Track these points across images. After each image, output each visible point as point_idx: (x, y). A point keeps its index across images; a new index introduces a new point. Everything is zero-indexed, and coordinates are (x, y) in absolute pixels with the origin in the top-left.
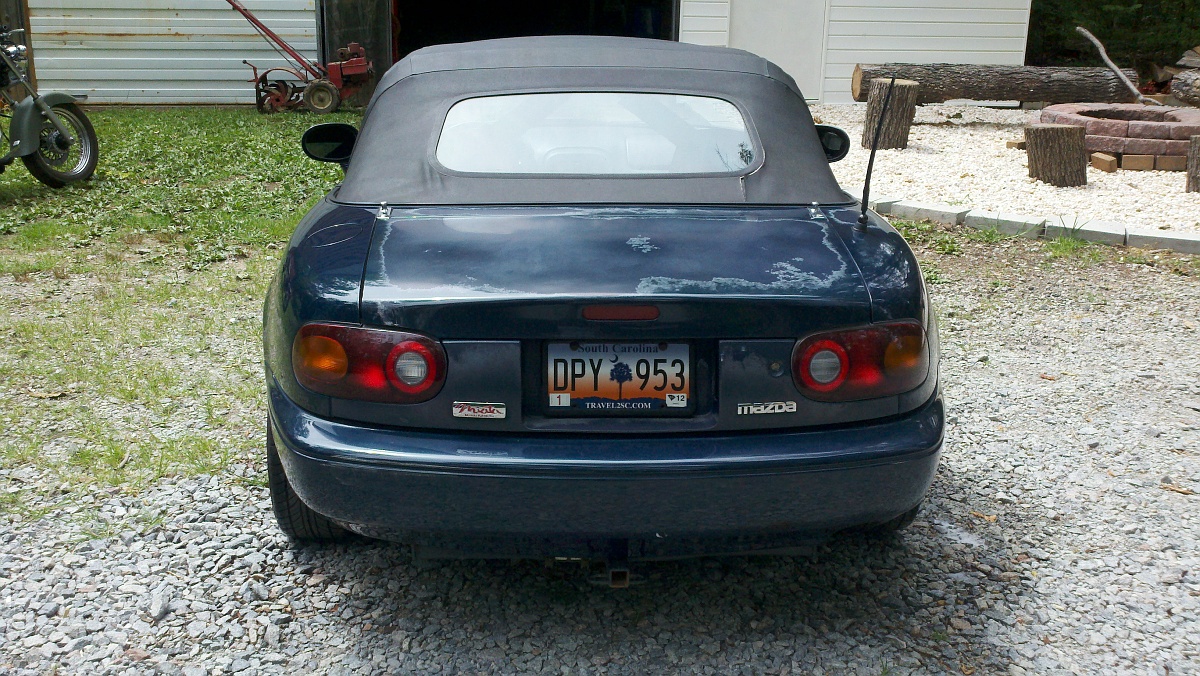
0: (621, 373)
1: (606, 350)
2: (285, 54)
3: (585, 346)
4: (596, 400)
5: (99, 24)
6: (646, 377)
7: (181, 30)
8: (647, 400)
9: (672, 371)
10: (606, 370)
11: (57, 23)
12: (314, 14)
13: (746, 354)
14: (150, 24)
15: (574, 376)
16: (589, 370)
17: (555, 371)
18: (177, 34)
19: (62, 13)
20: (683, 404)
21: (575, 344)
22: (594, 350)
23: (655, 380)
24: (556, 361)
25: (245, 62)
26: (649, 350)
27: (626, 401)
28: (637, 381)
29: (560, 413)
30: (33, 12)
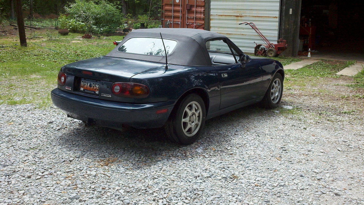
0: (90, 86)
1: (89, 81)
2: (264, 41)
3: (86, 79)
4: (87, 90)
5: (225, 31)
6: (94, 87)
7: (244, 34)
8: (93, 91)
9: (97, 86)
10: (89, 84)
11: (216, 30)
12: (277, 31)
13: (104, 84)
14: (237, 31)
15: (84, 85)
16: (86, 84)
17: (82, 84)
18: (243, 34)
19: (217, 28)
20: (98, 93)
21: (85, 79)
22: (88, 80)
23: (95, 88)
24: (82, 82)
25: (254, 42)
26: (95, 82)
27: (90, 91)
28: (92, 87)
29: (82, 91)
30: (211, 27)
